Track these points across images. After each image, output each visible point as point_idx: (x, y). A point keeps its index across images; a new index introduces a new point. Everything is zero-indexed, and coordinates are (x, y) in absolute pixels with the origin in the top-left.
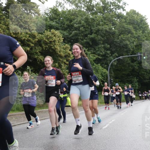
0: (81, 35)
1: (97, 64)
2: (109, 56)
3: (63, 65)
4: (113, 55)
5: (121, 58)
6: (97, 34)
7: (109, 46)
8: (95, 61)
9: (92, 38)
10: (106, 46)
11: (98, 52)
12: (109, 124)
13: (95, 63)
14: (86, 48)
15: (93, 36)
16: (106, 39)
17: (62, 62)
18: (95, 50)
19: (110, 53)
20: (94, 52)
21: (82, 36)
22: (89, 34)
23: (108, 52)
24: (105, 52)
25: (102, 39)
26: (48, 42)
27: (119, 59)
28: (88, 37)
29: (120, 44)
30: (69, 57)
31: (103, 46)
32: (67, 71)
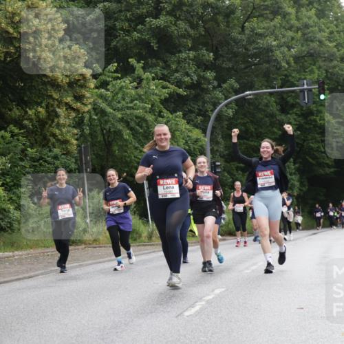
0: (123, 18)
1: (172, 114)
2: (210, 86)
3: (61, 111)
4: (224, 86)
5: (250, 95)
6: (175, 16)
7: (212, 54)
8: (165, 102)
9: (158, 28)
10: (203, 55)
11: (177, 75)
12: (203, 303)
13: (164, 111)
14: (139, 62)
15: (162, 21)
16: (203, 33)
17: (60, 103)
18: (167, 66)
19: (216, 78)
20: (163, 74)
21: (128, 20)
22: (149, 14)
23: (210, 75)
24: (199, 76)
25: (192, 32)
26: (15, 35)
27: (243, 98)
28: (148, 26)
29: (246, 49)
30: (83, 86)
31: (192, 54)
32: (75, 131)
